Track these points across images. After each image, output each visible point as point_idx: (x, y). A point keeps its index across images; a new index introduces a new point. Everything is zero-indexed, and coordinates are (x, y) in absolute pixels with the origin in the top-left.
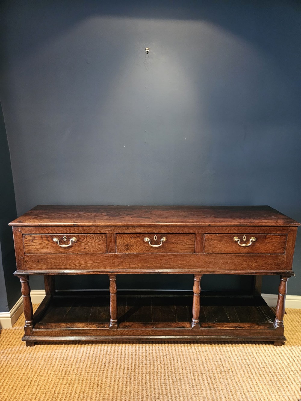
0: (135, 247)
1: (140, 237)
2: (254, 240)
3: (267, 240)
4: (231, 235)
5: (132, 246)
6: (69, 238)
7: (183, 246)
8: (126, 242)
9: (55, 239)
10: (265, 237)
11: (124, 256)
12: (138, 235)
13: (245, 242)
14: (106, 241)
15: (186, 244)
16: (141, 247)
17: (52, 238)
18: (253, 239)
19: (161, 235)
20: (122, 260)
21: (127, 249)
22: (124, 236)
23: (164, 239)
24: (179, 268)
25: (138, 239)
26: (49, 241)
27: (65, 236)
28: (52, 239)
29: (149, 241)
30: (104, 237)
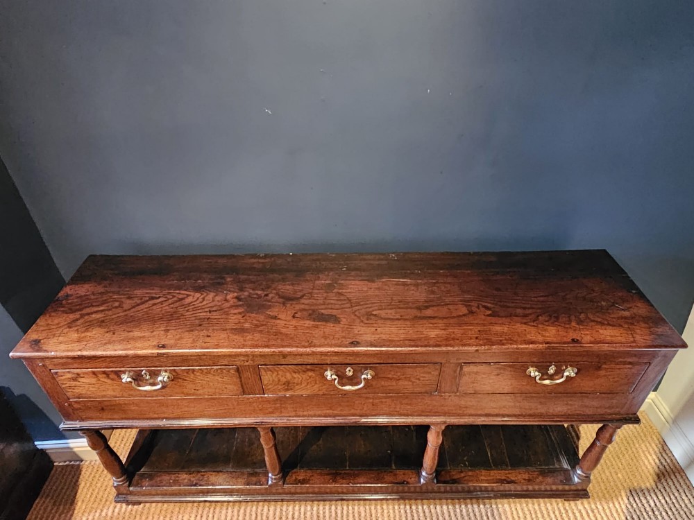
0: (303, 385)
1: (314, 371)
2: (573, 375)
3: (602, 373)
4: (523, 366)
5: (297, 384)
6: (155, 374)
7: (410, 383)
8: (283, 380)
9: (126, 378)
10: (599, 368)
11: (282, 400)
12: (308, 367)
13: (551, 377)
14: (240, 378)
15: (419, 379)
16: (317, 386)
17: (118, 374)
18: (570, 372)
19: (360, 367)
20: (278, 405)
21: (287, 390)
22: (277, 369)
23: (368, 375)
24: (401, 415)
25: (310, 374)
26: (112, 380)
27: (144, 372)
28: (119, 377)
29: (335, 379)
30: (232, 372)
